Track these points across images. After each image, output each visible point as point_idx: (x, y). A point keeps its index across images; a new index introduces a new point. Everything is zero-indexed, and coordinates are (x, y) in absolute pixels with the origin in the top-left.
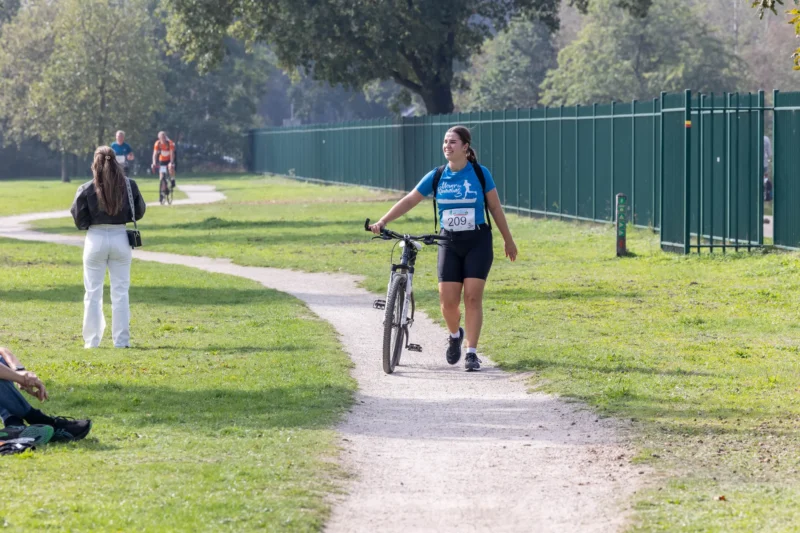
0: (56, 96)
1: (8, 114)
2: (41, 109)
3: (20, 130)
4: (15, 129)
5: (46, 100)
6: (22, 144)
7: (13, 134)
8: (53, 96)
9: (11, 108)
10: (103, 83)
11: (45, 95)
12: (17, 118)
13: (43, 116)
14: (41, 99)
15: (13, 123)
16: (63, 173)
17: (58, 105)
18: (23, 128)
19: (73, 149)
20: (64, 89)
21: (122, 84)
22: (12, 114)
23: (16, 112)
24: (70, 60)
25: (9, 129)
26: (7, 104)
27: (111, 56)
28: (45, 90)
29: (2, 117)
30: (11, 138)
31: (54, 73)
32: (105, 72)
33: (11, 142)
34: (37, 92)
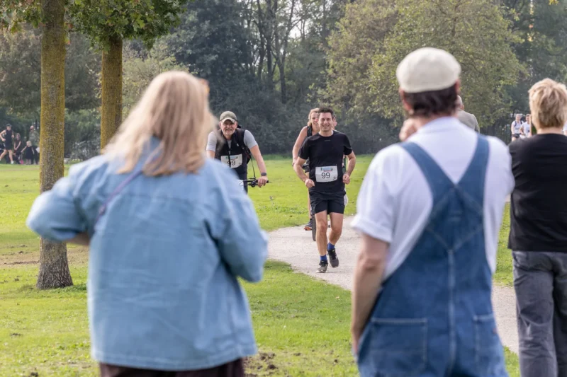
1: (351, 92)
3: (362, 108)
4: (355, 107)
6: (364, 120)
7: (354, 112)
9: (353, 87)
12: (359, 96)
14: (384, 73)
18: (364, 106)
22: (353, 91)
23: (357, 90)
24: (416, 31)
25: (351, 106)
26: (349, 83)
27: (460, 26)
28: (389, 62)
29: (345, 95)
30: (352, 116)
31: (397, 45)
32: (453, 43)
33: (353, 120)
34: (380, 65)
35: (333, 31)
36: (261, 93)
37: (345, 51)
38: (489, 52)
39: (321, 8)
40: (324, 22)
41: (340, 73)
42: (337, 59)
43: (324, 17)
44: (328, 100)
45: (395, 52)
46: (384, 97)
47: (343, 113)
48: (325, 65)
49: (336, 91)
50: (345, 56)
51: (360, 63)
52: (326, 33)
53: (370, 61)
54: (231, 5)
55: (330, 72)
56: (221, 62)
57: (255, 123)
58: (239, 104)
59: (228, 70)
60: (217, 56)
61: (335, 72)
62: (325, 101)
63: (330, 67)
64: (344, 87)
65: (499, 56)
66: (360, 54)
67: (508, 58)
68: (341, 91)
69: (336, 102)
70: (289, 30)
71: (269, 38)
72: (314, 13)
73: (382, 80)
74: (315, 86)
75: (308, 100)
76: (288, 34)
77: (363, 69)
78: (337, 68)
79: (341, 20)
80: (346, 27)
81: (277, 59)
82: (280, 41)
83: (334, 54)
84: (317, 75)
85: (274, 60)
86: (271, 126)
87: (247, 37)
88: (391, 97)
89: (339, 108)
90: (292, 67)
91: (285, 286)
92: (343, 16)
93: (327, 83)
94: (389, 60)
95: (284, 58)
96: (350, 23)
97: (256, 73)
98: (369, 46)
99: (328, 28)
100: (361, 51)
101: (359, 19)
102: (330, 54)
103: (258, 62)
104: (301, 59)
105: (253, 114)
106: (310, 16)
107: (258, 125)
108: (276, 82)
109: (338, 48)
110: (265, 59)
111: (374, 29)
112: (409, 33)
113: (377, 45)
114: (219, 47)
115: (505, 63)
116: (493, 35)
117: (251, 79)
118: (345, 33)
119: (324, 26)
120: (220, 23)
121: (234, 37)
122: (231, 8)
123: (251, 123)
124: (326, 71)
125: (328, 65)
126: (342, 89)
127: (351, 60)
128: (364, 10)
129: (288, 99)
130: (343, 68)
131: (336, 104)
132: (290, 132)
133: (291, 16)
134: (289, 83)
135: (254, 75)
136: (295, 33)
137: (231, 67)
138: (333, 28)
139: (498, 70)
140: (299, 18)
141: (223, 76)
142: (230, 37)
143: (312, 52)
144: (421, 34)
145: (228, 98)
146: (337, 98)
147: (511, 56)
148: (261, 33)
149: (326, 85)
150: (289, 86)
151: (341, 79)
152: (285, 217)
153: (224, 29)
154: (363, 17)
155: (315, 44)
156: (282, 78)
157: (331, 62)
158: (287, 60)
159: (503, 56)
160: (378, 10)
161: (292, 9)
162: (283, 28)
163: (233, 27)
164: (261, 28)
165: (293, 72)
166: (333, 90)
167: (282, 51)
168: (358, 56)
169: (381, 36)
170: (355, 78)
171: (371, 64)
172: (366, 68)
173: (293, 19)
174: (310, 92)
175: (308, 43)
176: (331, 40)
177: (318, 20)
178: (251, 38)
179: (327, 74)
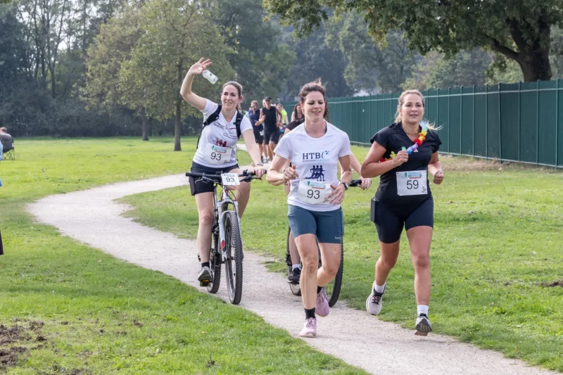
0: (143, 72)
1: (104, 90)
2: (130, 82)
3: (112, 102)
4: (107, 100)
5: (134, 76)
6: (114, 111)
7: (106, 105)
8: (140, 73)
9: (105, 86)
10: (181, 61)
11: (133, 71)
12: (110, 93)
13: (131, 88)
14: (130, 75)
15: (107, 97)
17: (144, 79)
18: (114, 100)
19: (156, 115)
20: (148, 67)
22: (106, 89)
23: (109, 89)
24: (154, 43)
25: (104, 100)
26: (103, 83)
27: (187, 40)
28: (134, 67)
29: (99, 92)
30: (105, 108)
31: (141, 54)
32: (182, 53)
33: (105, 111)
34: (127, 69)
35: (91, 44)
36: (37, 90)
37: (100, 59)
39: (82, 27)
40: (84, 38)
41: (96, 75)
42: (95, 65)
43: (85, 34)
44: (87, 96)
45: (138, 59)
46: (130, 93)
47: (98, 106)
48: (85, 69)
49: (93, 89)
50: (100, 62)
51: (111, 68)
52: (85, 46)
53: (119, 66)
54: (14, 24)
55: (89, 74)
56: (7, 66)
57: (32, 112)
59: (12, 72)
60: (3, 62)
61: (92, 74)
62: (84, 96)
63: (89, 71)
64: (99, 86)
65: (217, 63)
66: (111, 61)
68: (96, 89)
69: (93, 97)
70: (58, 43)
71: (43, 49)
72: (77, 31)
74: (77, 85)
75: (72, 95)
76: (57, 46)
77: (114, 72)
78: (93, 72)
79: (97, 36)
80: (101, 42)
81: (49, 65)
82: (51, 51)
83: (92, 61)
84: (79, 77)
85: (47, 66)
86: (44, 115)
87: (27, 48)
88: (135, 93)
89: (95, 102)
90: (60, 71)
91: (54, 249)
92: (98, 33)
93: (87, 83)
94: (134, 65)
95: (54, 64)
96: (104, 38)
97: (33, 75)
98: (118, 55)
99: (87, 42)
100: (112, 59)
101: (110, 35)
102: (89, 61)
103: (34, 67)
104: (67, 65)
106: (74, 33)
107: (34, 114)
108: (48, 82)
109: (95, 57)
110: (40, 65)
111: (122, 43)
112: (149, 45)
113: (124, 54)
114: (5, 55)
115: (222, 68)
116: (212, 47)
117: (29, 79)
118: (100, 46)
119: (84, 41)
120: (7, 37)
121: (17, 48)
122: (15, 26)
124: (85, 74)
125: (87, 70)
126: (98, 88)
127: (104, 66)
128: (114, 29)
129: (57, 95)
130: (98, 72)
132: (58, 119)
133: (60, 33)
134: (59, 83)
135: (31, 76)
136: (62, 46)
137: (15, 70)
138: (91, 41)
140: (66, 35)
141: (8, 77)
142: (13, 48)
143: (75, 60)
144: (158, 45)
145: (12, 94)
146: (93, 94)
147: (226, 63)
148: (37, 45)
150: (58, 85)
151: (97, 80)
152: (54, 186)
153: (9, 42)
154: (114, 34)
155: (77, 54)
156: (53, 79)
157: (90, 67)
158: (56, 66)
159: (220, 63)
160: (124, 29)
161: (61, 27)
162: (53, 42)
163: (17, 41)
164: (38, 42)
165: (61, 75)
166: (91, 88)
167: (53, 59)
168: (109, 63)
169: (127, 48)
170: (107, 80)
171: (120, 68)
172: (115, 71)
173: (61, 35)
174: (74, 89)
175: (72, 54)
176: (89, 51)
177: (79, 37)
178: (29, 49)
179: (86, 76)
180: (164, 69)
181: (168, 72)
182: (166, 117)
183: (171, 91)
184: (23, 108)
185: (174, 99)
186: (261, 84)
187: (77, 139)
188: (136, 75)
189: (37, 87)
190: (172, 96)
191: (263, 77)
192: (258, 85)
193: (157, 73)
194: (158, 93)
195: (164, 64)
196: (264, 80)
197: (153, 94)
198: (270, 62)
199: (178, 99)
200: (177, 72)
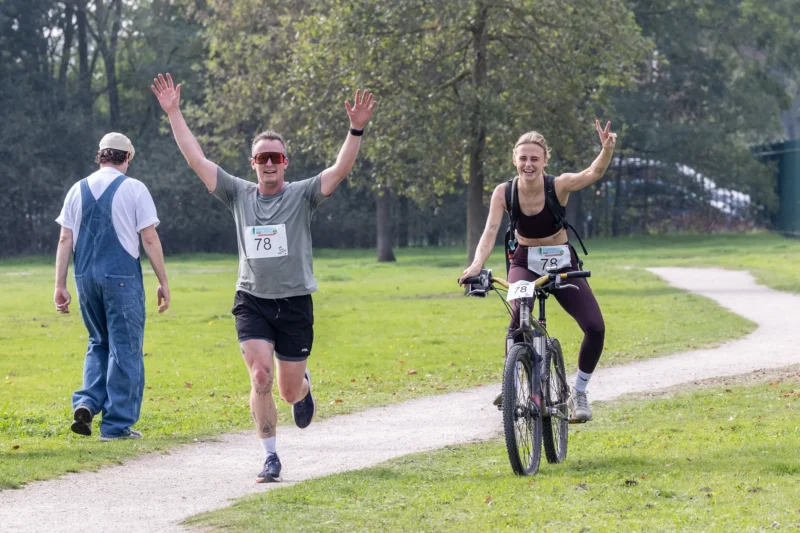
0: (363, 49)
1: (258, 110)
10: (482, 15)
14: (322, 60)
16: (380, 241)
17: (366, 74)
19: (407, 185)
20: (380, 35)
21: (529, 18)
22: (265, 110)
28: (333, 35)
29: (246, 117)
34: (314, 41)
36: (62, 116)
37: (245, 20)
38: (571, 9)
41: (235, 68)
42: (229, 37)
45: (348, 9)
46: (323, 117)
48: (200, 51)
49: (227, 108)
50: (245, 29)
51: (276, 43)
55: (212, 65)
57: (48, 181)
58: (15, 141)
61: (222, 64)
63: (212, 54)
64: (244, 102)
65: (595, 17)
66: (277, 24)
67: (615, 22)
68: (236, 109)
69: (225, 134)
73: (319, 77)
75: (164, 130)
78: (226, 56)
81: (100, 41)
83: (221, 25)
84: (186, 76)
85: (93, 43)
89: (234, 147)
93: (207, 90)
94: (335, 28)
95: (113, 38)
100: (281, 18)
102: (212, 24)
104: (153, 42)
105: (45, 163)
107: (56, 188)
108: (97, 93)
109: (229, 13)
110: (75, 43)
117: (41, 85)
123: (40, 182)
124: (203, 66)
125: (207, 51)
126: (240, 105)
127: (256, 39)
130: (240, 56)
131: (225, 139)
134: (129, 94)
139: (594, 52)
143: (176, 24)
146: (228, 126)
147: (623, 18)
149: (205, 96)
150: (127, 101)
156: (112, 83)
157: (214, 45)
158: (120, 44)
165: (134, 70)
166: (218, 106)
168: (273, 30)
179: (204, 70)
180: (428, 38)
181: (443, 47)
182: (439, 187)
183: (452, 107)
184: (24, 170)
185: (464, 132)
186: (729, 85)
187: (184, 259)
188: (343, 60)
189: (62, 109)
190: (457, 123)
191: (734, 66)
192: (718, 90)
193: (408, 51)
194: (410, 115)
195: (428, 23)
196: (738, 74)
197: (395, 120)
198: (754, 19)
199: (474, 134)
200: (471, 50)
